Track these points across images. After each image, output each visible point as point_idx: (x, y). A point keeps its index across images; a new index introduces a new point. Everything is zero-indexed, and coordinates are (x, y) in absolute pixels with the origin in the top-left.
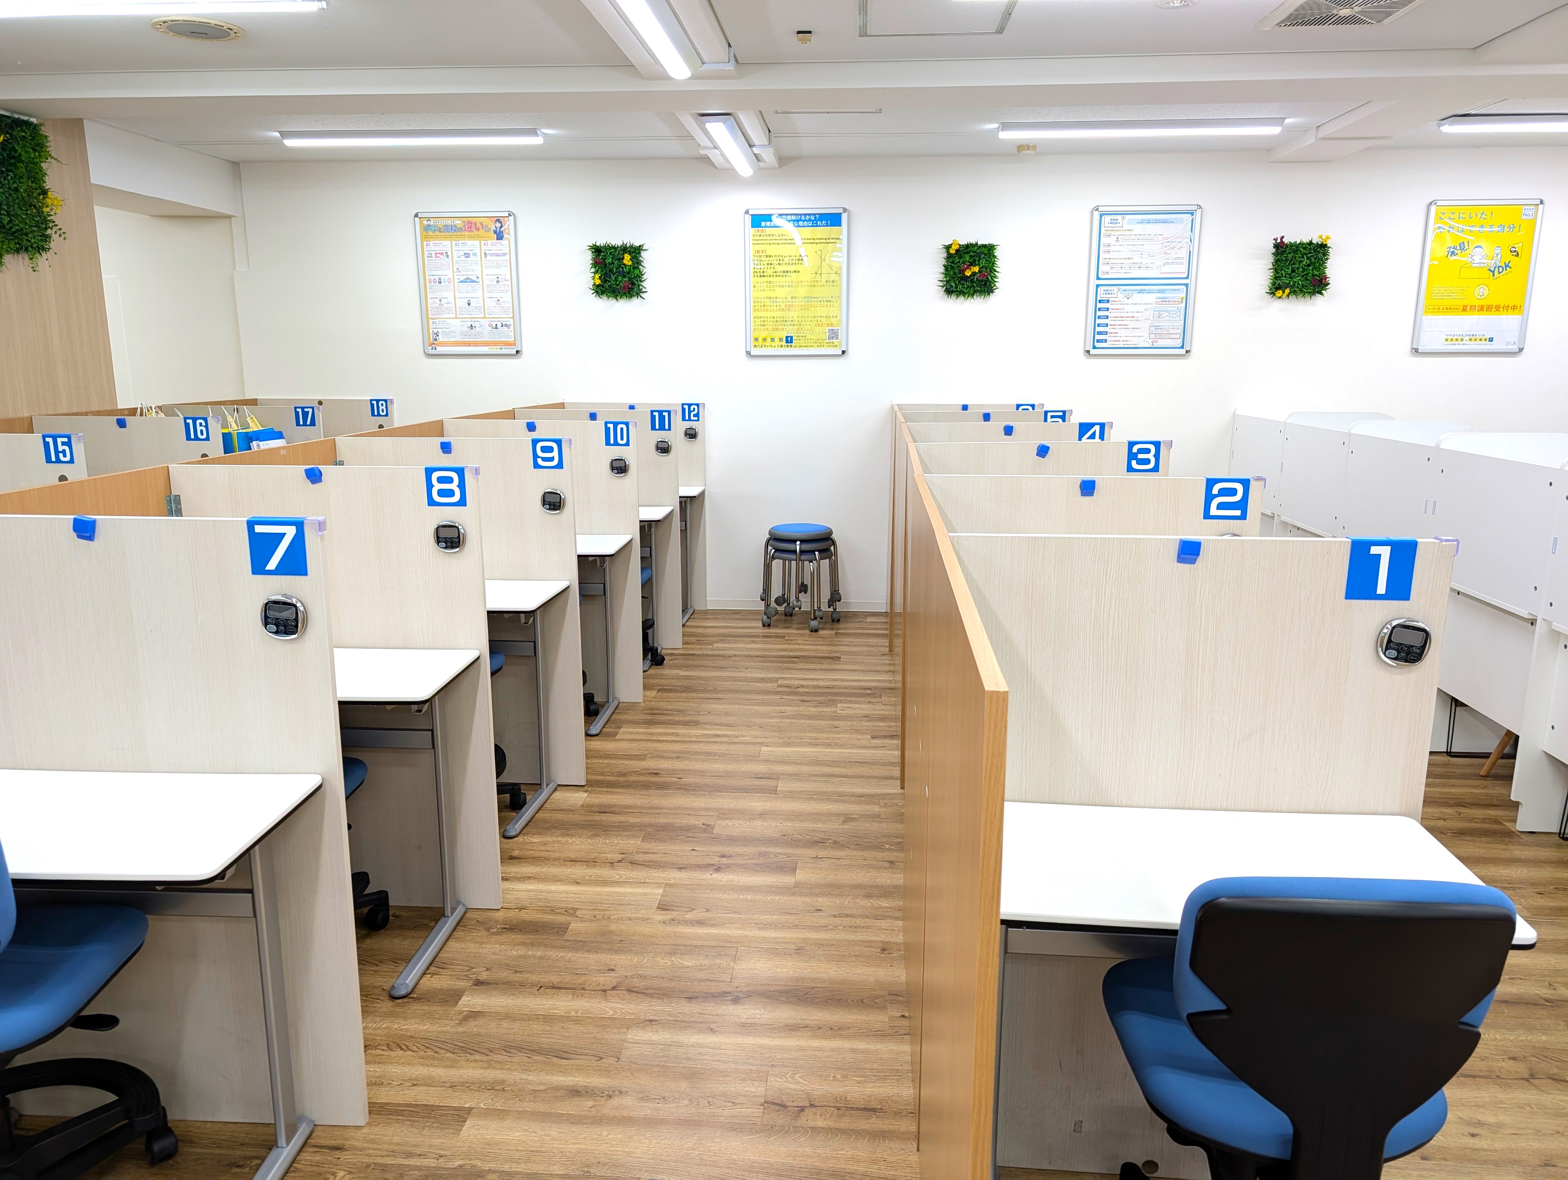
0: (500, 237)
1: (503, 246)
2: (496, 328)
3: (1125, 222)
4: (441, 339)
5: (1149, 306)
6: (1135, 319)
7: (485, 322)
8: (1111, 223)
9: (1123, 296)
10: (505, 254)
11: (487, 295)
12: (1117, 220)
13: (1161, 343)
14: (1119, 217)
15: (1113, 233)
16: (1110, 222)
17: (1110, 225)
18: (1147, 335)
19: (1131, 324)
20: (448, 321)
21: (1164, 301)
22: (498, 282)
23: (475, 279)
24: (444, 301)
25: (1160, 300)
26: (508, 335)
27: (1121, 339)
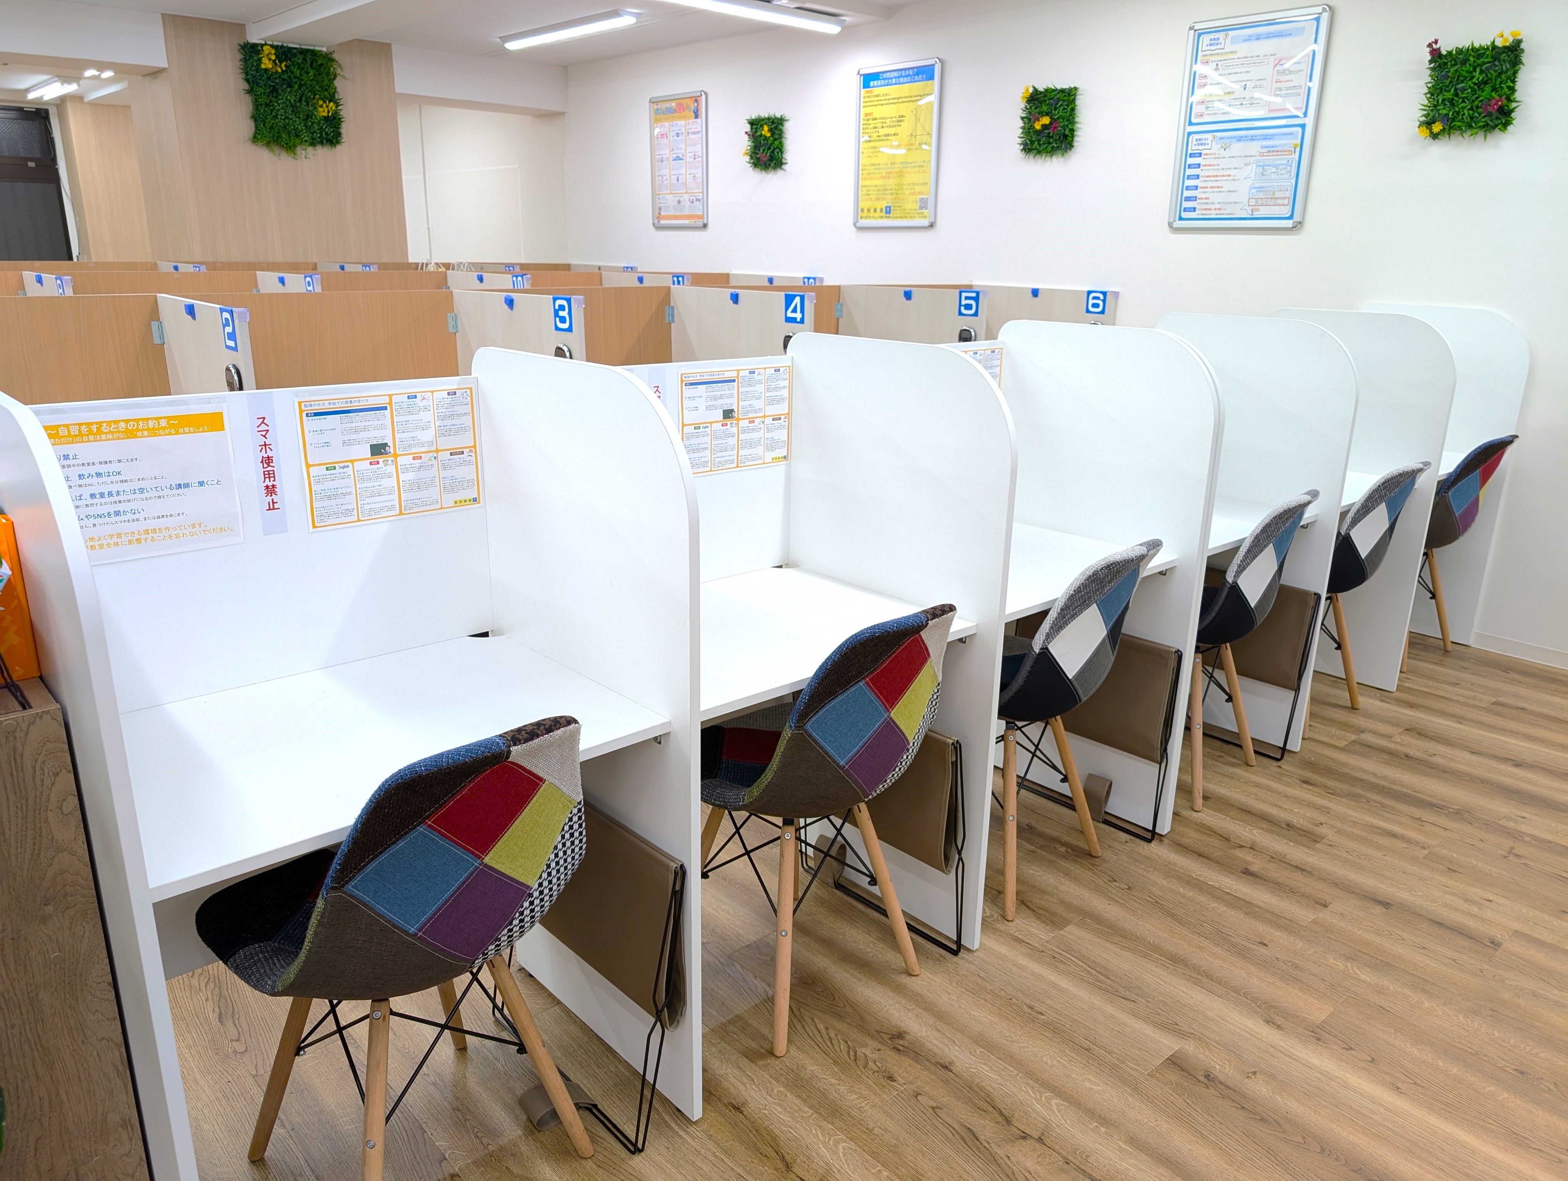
0: (696, 117)
1: (700, 123)
2: (693, 202)
3: (1228, 40)
4: (663, 213)
5: (1251, 160)
6: (1231, 178)
7: (686, 197)
8: (1211, 45)
9: (1219, 146)
10: (699, 132)
11: (688, 172)
12: (1218, 39)
13: (1264, 211)
14: (1221, 35)
15: (1212, 58)
16: (1208, 43)
17: (1209, 48)
18: (1245, 200)
19: (1227, 186)
20: (667, 196)
21: (1273, 151)
22: (695, 159)
23: (681, 157)
24: (664, 178)
25: (1266, 150)
26: (698, 209)
27: (1213, 207)
